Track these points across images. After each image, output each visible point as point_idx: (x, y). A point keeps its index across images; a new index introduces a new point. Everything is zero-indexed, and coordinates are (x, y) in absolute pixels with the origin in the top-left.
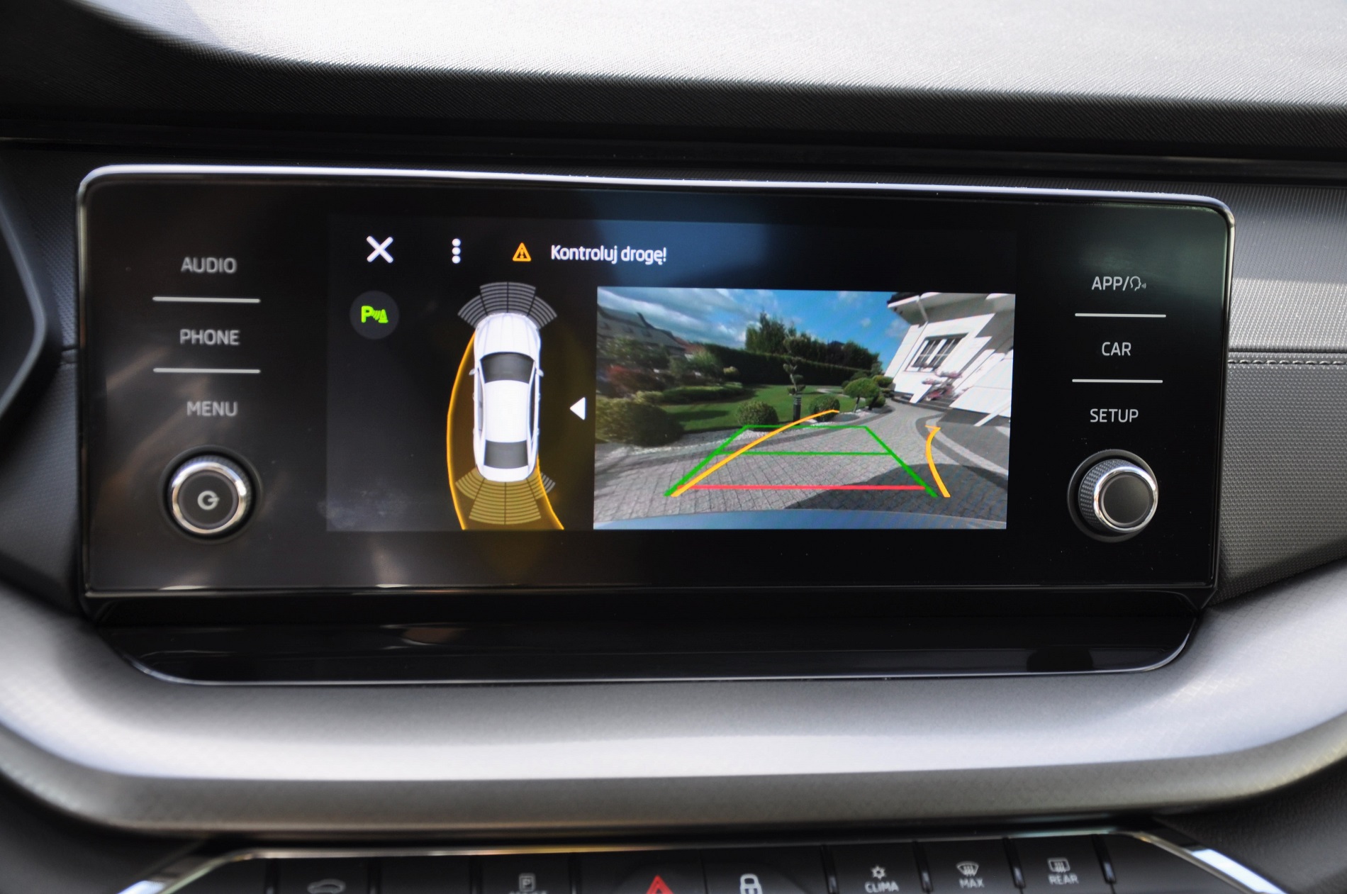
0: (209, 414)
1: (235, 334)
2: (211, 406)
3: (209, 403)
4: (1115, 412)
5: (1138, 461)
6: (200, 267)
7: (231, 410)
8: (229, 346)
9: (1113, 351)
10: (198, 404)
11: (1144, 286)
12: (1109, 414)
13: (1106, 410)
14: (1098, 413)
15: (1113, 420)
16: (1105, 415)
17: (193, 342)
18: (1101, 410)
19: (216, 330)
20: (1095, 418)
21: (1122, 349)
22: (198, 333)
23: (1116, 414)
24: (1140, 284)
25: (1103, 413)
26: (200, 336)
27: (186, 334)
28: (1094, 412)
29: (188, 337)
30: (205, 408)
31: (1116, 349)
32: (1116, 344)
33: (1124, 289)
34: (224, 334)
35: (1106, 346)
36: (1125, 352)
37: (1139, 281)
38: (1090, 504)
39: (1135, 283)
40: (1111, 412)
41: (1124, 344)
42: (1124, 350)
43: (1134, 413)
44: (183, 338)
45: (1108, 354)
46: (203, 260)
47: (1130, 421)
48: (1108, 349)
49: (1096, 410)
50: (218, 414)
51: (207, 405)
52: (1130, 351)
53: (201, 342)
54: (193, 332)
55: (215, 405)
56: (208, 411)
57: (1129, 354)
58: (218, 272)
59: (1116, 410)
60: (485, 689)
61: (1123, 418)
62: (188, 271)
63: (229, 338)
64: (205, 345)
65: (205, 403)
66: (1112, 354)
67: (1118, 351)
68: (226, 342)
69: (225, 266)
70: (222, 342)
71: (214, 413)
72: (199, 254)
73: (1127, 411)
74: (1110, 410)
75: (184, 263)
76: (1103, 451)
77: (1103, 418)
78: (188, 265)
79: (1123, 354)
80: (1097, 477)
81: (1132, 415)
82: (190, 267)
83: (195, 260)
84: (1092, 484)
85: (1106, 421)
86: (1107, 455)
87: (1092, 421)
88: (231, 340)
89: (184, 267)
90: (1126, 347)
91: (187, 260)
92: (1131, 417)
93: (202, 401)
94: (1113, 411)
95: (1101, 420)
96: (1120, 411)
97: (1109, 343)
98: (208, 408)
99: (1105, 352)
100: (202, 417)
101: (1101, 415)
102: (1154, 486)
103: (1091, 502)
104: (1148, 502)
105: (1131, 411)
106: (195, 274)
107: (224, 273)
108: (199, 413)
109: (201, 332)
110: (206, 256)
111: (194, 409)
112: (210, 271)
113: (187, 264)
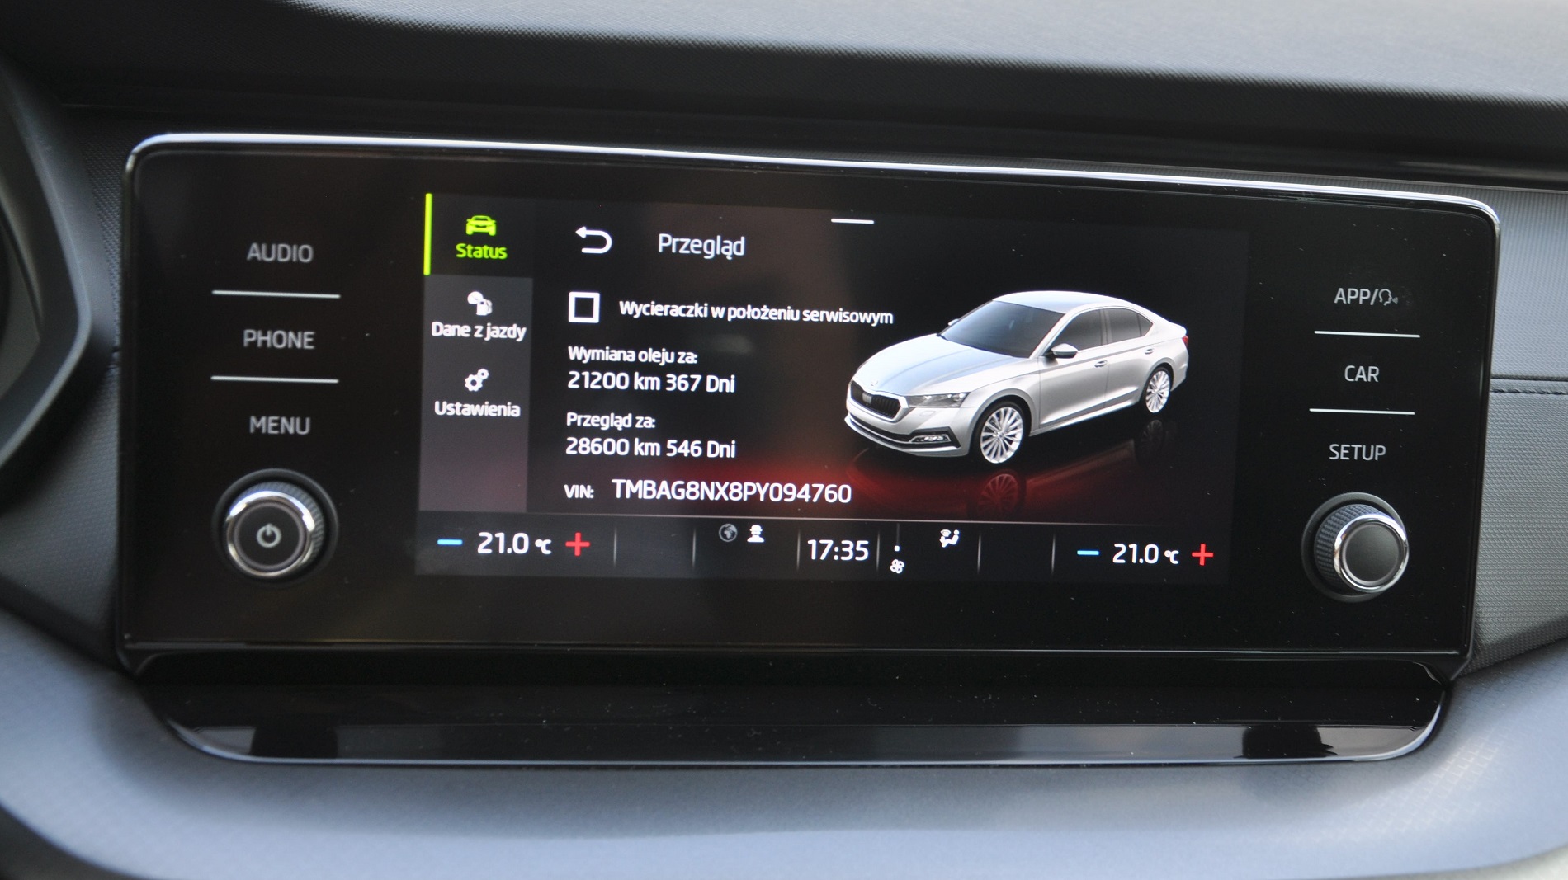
0: (276, 432)
1: (309, 336)
2: (279, 422)
3: (276, 418)
4: (1359, 448)
5: (1385, 507)
6: (269, 254)
7: (303, 428)
8: (302, 349)
9: (1358, 376)
10: (263, 419)
11: (1396, 300)
12: (1352, 450)
13: (1348, 446)
14: (1338, 449)
15: (1356, 458)
16: (1347, 452)
17: (259, 344)
18: (1343, 446)
19: (287, 331)
20: (1334, 455)
21: (1368, 374)
22: (265, 334)
23: (1360, 450)
24: (1390, 298)
25: (1345, 449)
26: (268, 338)
27: (251, 335)
28: (1335, 448)
29: (253, 339)
30: (271, 425)
31: (1361, 374)
32: (1362, 368)
33: (1372, 303)
34: (296, 335)
35: (1351, 369)
36: (1372, 378)
37: (1390, 295)
38: (1329, 558)
39: (1385, 296)
40: (1354, 448)
41: (1370, 368)
42: (1370, 375)
43: (1380, 450)
44: (247, 340)
45: (1352, 380)
46: (274, 247)
47: (1376, 459)
48: (1353, 373)
49: (1337, 445)
50: (286, 430)
51: (274, 421)
52: (1377, 377)
53: (269, 345)
54: (260, 333)
55: (284, 420)
56: (274, 428)
57: (1376, 380)
58: (291, 261)
59: (1360, 446)
60: (599, 773)
61: (1368, 455)
62: (255, 259)
63: (301, 340)
64: (273, 348)
65: (271, 418)
66: (1357, 379)
67: (1364, 377)
68: (299, 345)
69: (299, 253)
70: (294, 345)
71: (283, 431)
72: (269, 240)
73: (1372, 447)
74: (1353, 446)
75: (251, 250)
76: (1345, 494)
77: (1345, 455)
78: (256, 252)
79: (1369, 380)
80: (1337, 525)
81: (1377, 452)
82: (257, 255)
83: (264, 247)
84: (1332, 534)
85: (1347, 458)
86: (1348, 499)
87: (1331, 458)
88: (305, 343)
89: (251, 255)
90: (1374, 371)
91: (255, 246)
92: (1377, 454)
93: (268, 415)
94: (1356, 446)
95: (1342, 458)
96: (1364, 447)
97: (1353, 367)
98: (275, 424)
99: (1349, 378)
100: (267, 434)
101: (1343, 451)
102: (1404, 538)
103: (1330, 555)
104: (1397, 556)
105: (1378, 447)
106: (263, 262)
107: (299, 262)
108: (264, 431)
109: (269, 333)
110: (277, 243)
111: (258, 426)
112: (281, 260)
113: (254, 252)
